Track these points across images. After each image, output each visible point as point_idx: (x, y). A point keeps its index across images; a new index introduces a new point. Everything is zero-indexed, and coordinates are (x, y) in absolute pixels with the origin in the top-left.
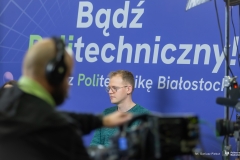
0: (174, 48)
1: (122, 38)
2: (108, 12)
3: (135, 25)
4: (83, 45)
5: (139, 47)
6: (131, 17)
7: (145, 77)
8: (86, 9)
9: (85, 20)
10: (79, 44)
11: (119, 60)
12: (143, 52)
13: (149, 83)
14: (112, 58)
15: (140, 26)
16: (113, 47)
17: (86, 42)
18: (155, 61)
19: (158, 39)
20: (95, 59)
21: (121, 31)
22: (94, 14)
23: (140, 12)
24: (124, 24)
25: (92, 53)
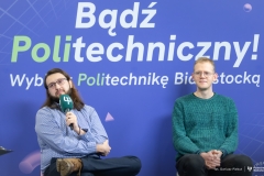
0: (191, 46)
1: (131, 38)
2: (114, 13)
3: (145, 24)
4: (84, 45)
5: (152, 46)
6: (141, 17)
7: (160, 74)
8: (86, 10)
9: (86, 20)
10: (79, 44)
11: (128, 58)
12: (156, 51)
13: (164, 80)
14: (119, 57)
15: (152, 25)
16: (120, 46)
17: (88, 42)
18: (170, 58)
19: (173, 37)
20: (99, 59)
21: (130, 31)
22: (97, 14)
23: (152, 13)
24: (134, 24)
25: (94, 53)
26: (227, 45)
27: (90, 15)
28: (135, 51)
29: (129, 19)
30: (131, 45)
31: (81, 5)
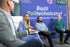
0: (53, 13)
1: (45, 12)
2: (42, 8)
3: (47, 10)
5: (48, 13)
6: (46, 9)
7: (49, 17)
8: (38, 7)
9: (38, 9)
10: (37, 13)
11: (44, 15)
12: (48, 14)
13: (49, 18)
16: (43, 13)
17: (38, 12)
18: (50, 15)
19: (51, 12)
21: (45, 11)
23: (48, 8)
24: (45, 10)
25: (40, 14)
26: (58, 13)
27: (39, 8)
28: (45, 14)
29: (44, 9)
30: (45, 13)
31: (37, 7)
